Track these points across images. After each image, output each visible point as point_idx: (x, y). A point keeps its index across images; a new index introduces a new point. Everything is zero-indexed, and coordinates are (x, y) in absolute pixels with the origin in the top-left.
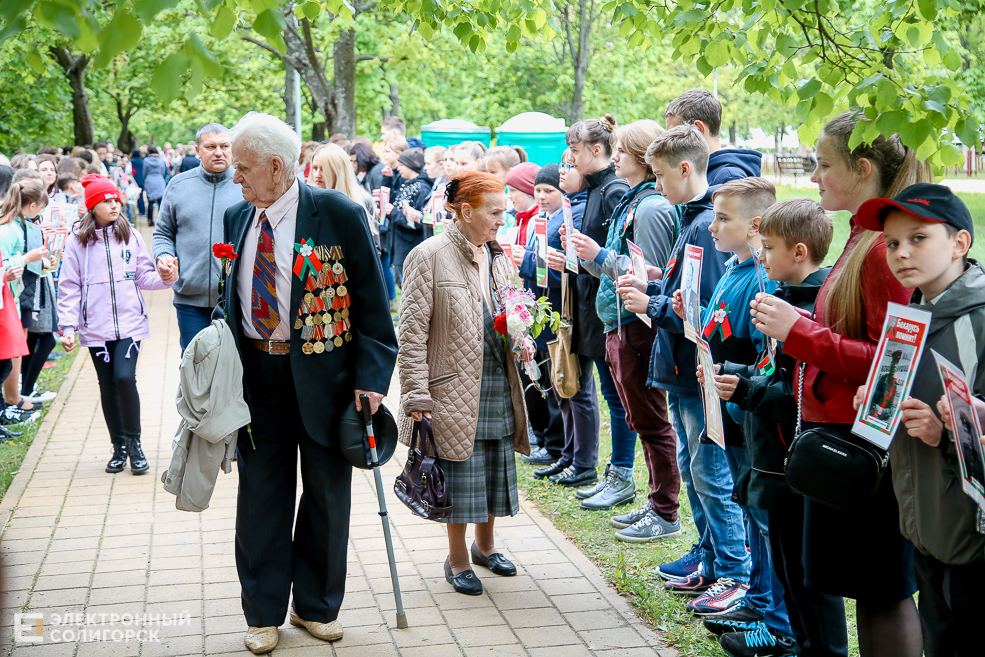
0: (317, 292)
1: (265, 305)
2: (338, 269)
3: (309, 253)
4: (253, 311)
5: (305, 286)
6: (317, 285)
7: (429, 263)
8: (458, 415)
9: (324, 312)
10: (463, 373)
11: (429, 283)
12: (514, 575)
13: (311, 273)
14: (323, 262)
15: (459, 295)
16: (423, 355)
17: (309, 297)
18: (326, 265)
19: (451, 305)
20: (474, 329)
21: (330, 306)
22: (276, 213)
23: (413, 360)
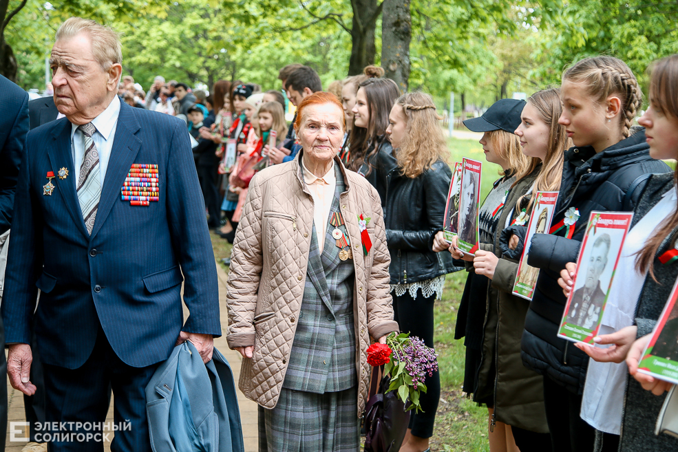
7: (259, 190)
8: (269, 358)
10: (279, 313)
11: (257, 212)
16: (249, 287)
19: (273, 237)
20: (294, 266)
23: (236, 291)
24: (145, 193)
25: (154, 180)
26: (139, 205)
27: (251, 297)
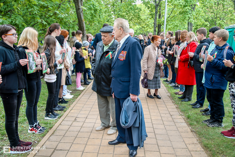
7: (149, 49)
8: (151, 73)
11: (148, 52)
12: (160, 99)
15: (153, 54)
16: (146, 63)
20: (155, 60)
24: (123, 58)
25: (125, 55)
26: (121, 60)
27: (147, 64)
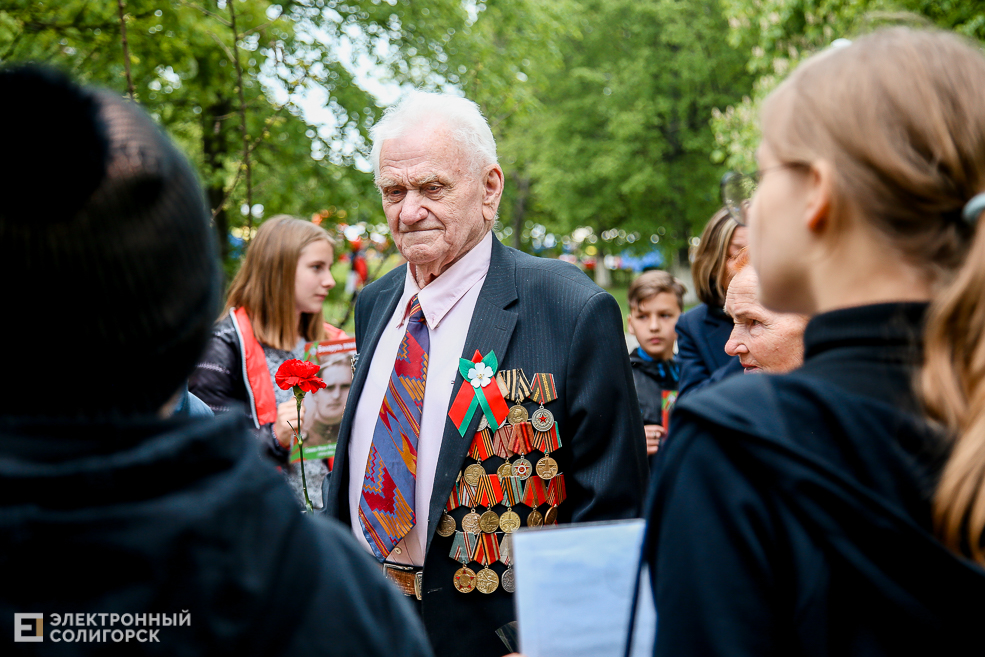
0: (492, 464)
1: (389, 484)
2: (544, 420)
3: (486, 382)
4: (366, 495)
5: (470, 448)
6: (493, 448)
9: (505, 509)
13: (484, 424)
14: (510, 402)
17: (475, 473)
18: (518, 410)
21: (520, 497)
22: (440, 298)
